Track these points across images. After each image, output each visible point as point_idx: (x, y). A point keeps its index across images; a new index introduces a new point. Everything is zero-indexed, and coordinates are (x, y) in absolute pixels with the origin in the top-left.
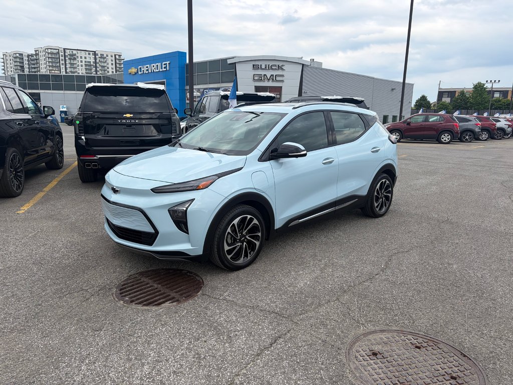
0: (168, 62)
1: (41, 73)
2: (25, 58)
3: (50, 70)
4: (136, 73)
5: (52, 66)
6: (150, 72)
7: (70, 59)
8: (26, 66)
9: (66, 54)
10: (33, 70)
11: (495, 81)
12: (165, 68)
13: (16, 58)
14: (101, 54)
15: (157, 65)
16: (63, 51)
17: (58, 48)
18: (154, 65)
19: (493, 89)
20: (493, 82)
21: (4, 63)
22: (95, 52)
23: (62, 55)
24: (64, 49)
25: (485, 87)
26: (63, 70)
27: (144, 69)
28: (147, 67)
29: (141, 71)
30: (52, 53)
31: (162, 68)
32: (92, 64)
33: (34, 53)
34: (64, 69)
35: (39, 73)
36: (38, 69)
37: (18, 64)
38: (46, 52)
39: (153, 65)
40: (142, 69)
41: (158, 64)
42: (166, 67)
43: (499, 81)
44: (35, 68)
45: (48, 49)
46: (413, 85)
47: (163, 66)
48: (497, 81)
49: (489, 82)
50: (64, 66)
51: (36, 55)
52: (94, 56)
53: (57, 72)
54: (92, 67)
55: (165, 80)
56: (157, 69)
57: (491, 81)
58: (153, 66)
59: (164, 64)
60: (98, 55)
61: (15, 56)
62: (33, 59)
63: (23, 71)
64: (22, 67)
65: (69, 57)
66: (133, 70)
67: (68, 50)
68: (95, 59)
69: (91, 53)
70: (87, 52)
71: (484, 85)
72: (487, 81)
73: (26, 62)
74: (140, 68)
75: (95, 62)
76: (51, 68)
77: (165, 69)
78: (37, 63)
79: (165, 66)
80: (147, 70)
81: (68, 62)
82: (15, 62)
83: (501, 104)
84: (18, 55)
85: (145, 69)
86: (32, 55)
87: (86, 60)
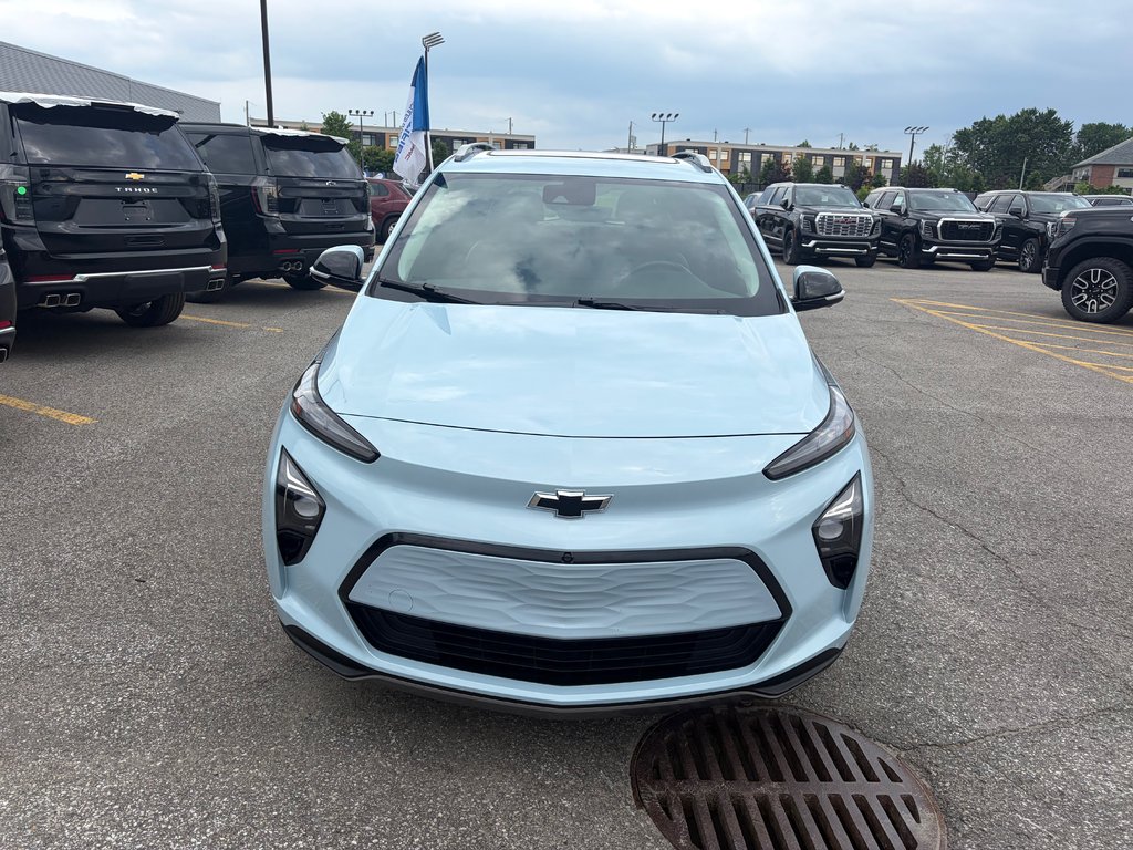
11: (365, 112)
19: (364, 130)
20: (361, 113)
25: (346, 122)
43: (372, 113)
46: (218, 105)
48: (368, 113)
49: (354, 112)
57: (357, 112)
71: (343, 118)
72: (350, 111)
83: (380, 160)
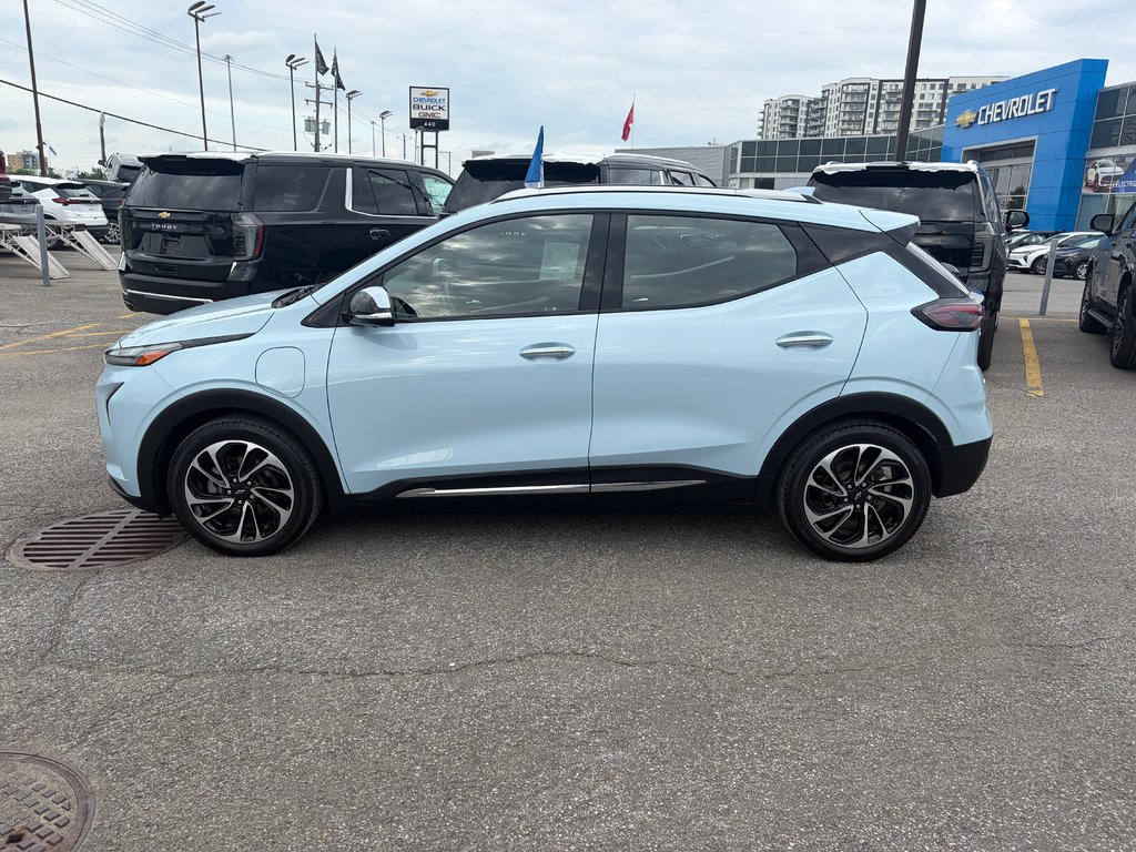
0: (1050, 91)
1: (825, 137)
2: (803, 109)
3: (843, 130)
4: (971, 124)
5: (850, 122)
6: (1004, 117)
7: (888, 103)
8: (801, 124)
9: (883, 92)
10: (812, 132)
12: (1041, 105)
13: (785, 109)
14: (959, 85)
15: (1024, 100)
16: (877, 87)
17: (868, 81)
18: (1017, 99)
21: (763, 120)
22: (947, 81)
23: (874, 96)
24: (881, 82)
26: (869, 129)
27: (991, 113)
28: (1000, 107)
29: (983, 119)
30: (853, 94)
31: (1033, 107)
32: (934, 108)
33: (820, 96)
34: (872, 125)
35: (821, 137)
36: (822, 129)
37: (788, 121)
38: (843, 92)
39: (1013, 100)
40: (988, 113)
41: (1026, 97)
42: (1046, 102)
44: (815, 127)
45: (847, 85)
47: (1039, 101)
50: (873, 119)
51: (824, 99)
52: (942, 91)
53: (855, 133)
54: (933, 115)
55: (1035, 137)
56: (1022, 111)
58: (1015, 103)
59: (1042, 97)
60: (951, 88)
61: (784, 105)
62: (817, 108)
63: (794, 135)
64: (794, 127)
65: (887, 97)
66: (968, 117)
67: (889, 84)
68: (944, 96)
69: (938, 84)
70: (929, 84)
73: (802, 116)
74: (984, 111)
75: (943, 105)
76: (846, 126)
77: (1042, 110)
78: (821, 118)
79: (1043, 100)
80: (999, 115)
81: (884, 108)
82: (783, 117)
84: (790, 103)
85: (993, 112)
86: (816, 102)
87: (922, 101)
